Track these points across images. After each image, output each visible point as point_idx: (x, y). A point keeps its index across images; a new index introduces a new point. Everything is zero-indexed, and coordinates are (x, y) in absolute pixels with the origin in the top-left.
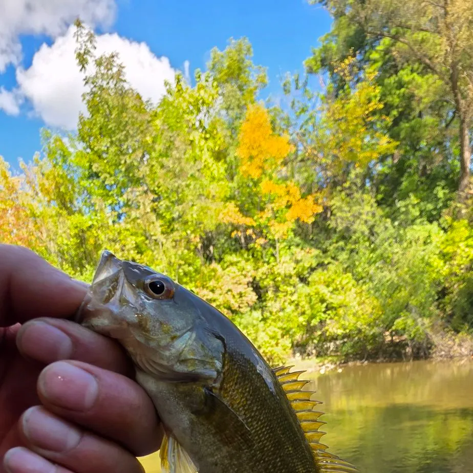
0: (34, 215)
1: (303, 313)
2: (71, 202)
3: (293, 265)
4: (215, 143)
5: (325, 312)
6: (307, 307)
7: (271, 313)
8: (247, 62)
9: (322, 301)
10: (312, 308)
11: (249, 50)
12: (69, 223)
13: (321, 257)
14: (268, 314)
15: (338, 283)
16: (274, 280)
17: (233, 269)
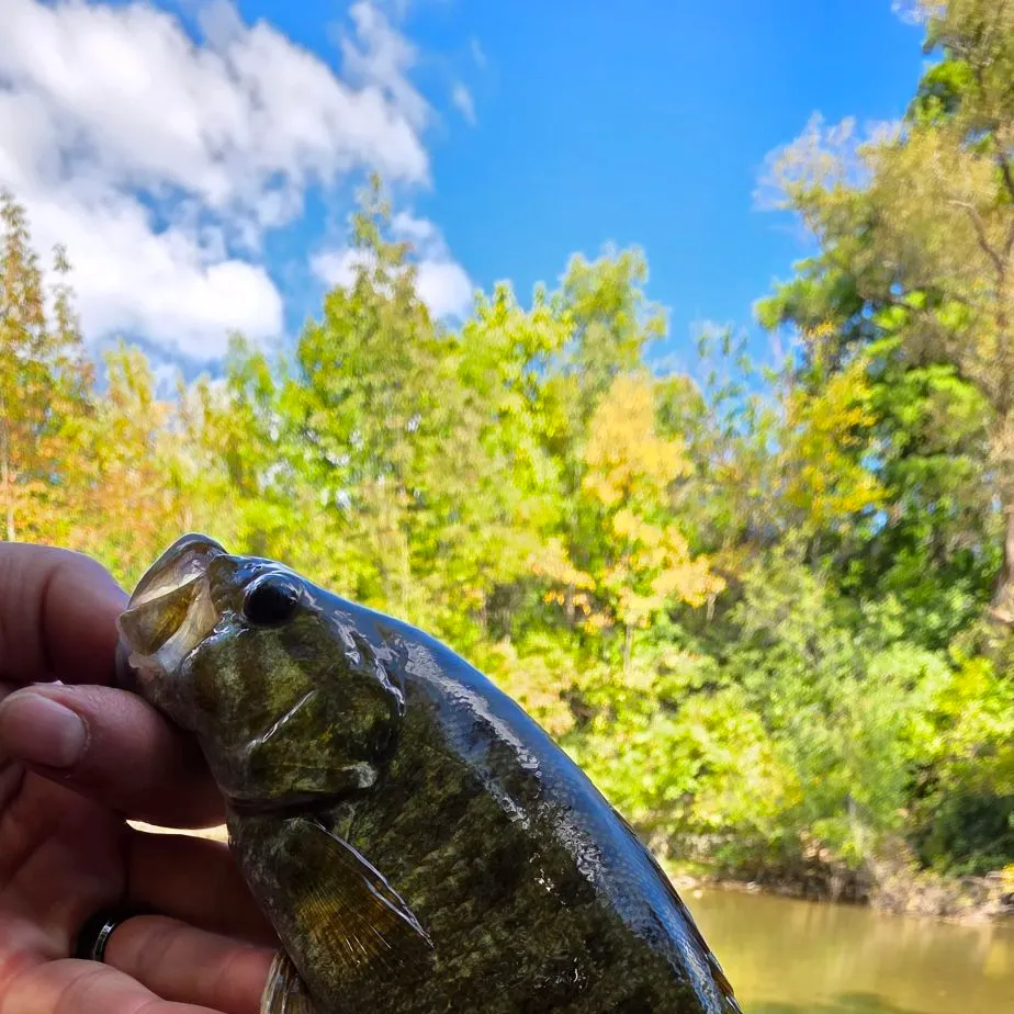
0: (176, 482)
1: (655, 771)
2: (252, 473)
3: (653, 676)
4: (549, 423)
5: (696, 777)
6: (663, 760)
7: (595, 757)
8: (635, 292)
9: (695, 755)
10: (673, 763)
11: (640, 271)
12: (239, 512)
13: (712, 673)
14: (589, 759)
15: (731, 728)
16: (611, 696)
17: (538, 660)
